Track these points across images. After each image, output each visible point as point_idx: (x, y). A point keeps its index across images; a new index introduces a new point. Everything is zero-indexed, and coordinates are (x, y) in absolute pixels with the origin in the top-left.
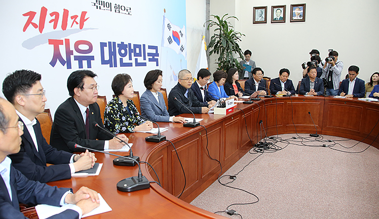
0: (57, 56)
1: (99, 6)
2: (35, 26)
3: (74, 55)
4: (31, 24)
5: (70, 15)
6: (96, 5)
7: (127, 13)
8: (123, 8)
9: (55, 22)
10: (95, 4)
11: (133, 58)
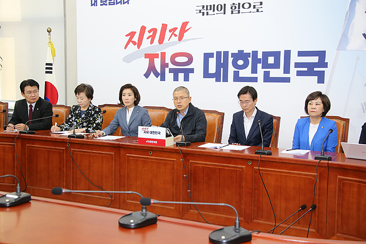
0: (151, 69)
1: (205, 12)
2: (134, 43)
3: (169, 67)
4: (131, 43)
5: (168, 28)
6: (202, 11)
7: (255, 10)
8: (246, 6)
9: (153, 38)
10: (200, 11)
11: (261, 71)
